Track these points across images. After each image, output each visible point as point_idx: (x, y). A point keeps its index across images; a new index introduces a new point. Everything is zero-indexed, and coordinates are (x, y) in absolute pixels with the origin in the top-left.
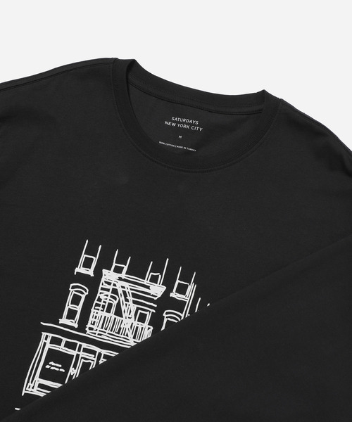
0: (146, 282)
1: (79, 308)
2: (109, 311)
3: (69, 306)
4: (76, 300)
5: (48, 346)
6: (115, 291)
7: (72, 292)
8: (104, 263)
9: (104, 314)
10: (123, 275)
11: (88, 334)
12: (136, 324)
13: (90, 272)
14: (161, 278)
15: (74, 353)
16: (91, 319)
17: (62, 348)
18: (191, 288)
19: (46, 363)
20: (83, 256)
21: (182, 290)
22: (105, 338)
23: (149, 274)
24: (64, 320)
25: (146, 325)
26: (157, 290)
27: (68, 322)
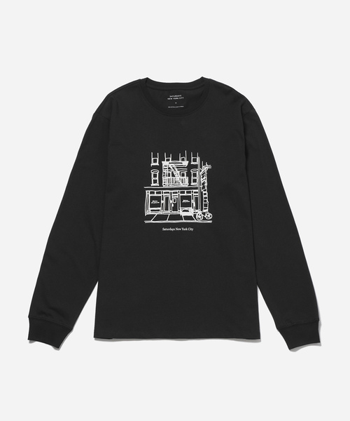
0: (180, 161)
1: (157, 178)
2: (169, 176)
3: (153, 179)
4: (155, 176)
5: (150, 195)
6: (169, 168)
7: (153, 173)
8: (162, 159)
9: (168, 177)
10: (171, 161)
11: (164, 186)
12: (181, 178)
13: (157, 164)
14: (185, 158)
15: (161, 195)
16: (163, 181)
17: (155, 195)
18: (198, 159)
19: (151, 202)
20: (152, 159)
21: (195, 160)
22: (171, 186)
23: (180, 158)
24: (153, 185)
25: (185, 177)
26: (186, 163)
27: (155, 185)
